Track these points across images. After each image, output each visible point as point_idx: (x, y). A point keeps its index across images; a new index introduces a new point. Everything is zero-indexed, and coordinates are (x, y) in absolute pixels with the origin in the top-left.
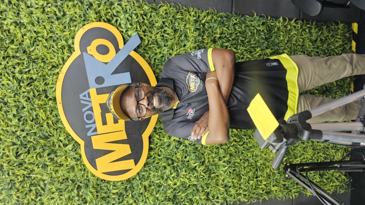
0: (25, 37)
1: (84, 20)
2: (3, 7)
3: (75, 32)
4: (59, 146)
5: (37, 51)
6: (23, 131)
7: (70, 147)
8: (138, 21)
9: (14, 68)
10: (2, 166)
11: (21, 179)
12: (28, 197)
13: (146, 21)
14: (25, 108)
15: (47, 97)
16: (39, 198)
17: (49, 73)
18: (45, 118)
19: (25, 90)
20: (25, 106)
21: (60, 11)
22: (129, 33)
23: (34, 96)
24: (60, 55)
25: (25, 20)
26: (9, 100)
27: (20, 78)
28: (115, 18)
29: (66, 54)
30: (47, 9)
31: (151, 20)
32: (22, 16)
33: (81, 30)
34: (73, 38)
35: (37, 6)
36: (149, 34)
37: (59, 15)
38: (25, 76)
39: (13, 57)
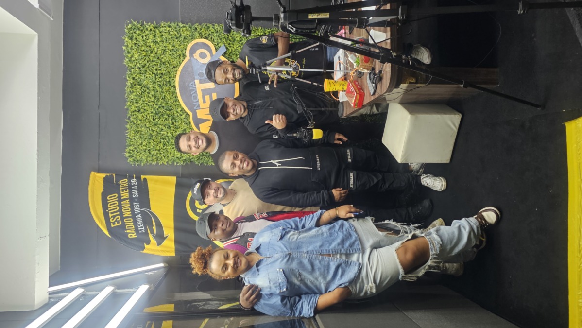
0: (159, 50)
1: (192, 39)
2: (147, 32)
3: (187, 46)
4: (178, 116)
5: (165, 58)
6: (157, 105)
7: (183, 116)
8: (225, 38)
9: (153, 67)
10: (145, 125)
11: (156, 133)
12: (159, 145)
13: (230, 38)
14: (158, 91)
15: (170, 85)
16: (165, 147)
17: (172, 70)
18: (169, 98)
19: (157, 80)
20: (158, 90)
21: (178, 33)
22: (219, 45)
23: (163, 84)
24: (178, 60)
25: (159, 40)
26: (150, 86)
27: (156, 73)
28: (211, 36)
29: (182, 59)
30: (171, 33)
31: (233, 36)
32: (157, 37)
33: (190, 44)
34: (185, 49)
35: (165, 31)
36: (232, 45)
37: (178, 36)
38: (159, 72)
39: (152, 61)
